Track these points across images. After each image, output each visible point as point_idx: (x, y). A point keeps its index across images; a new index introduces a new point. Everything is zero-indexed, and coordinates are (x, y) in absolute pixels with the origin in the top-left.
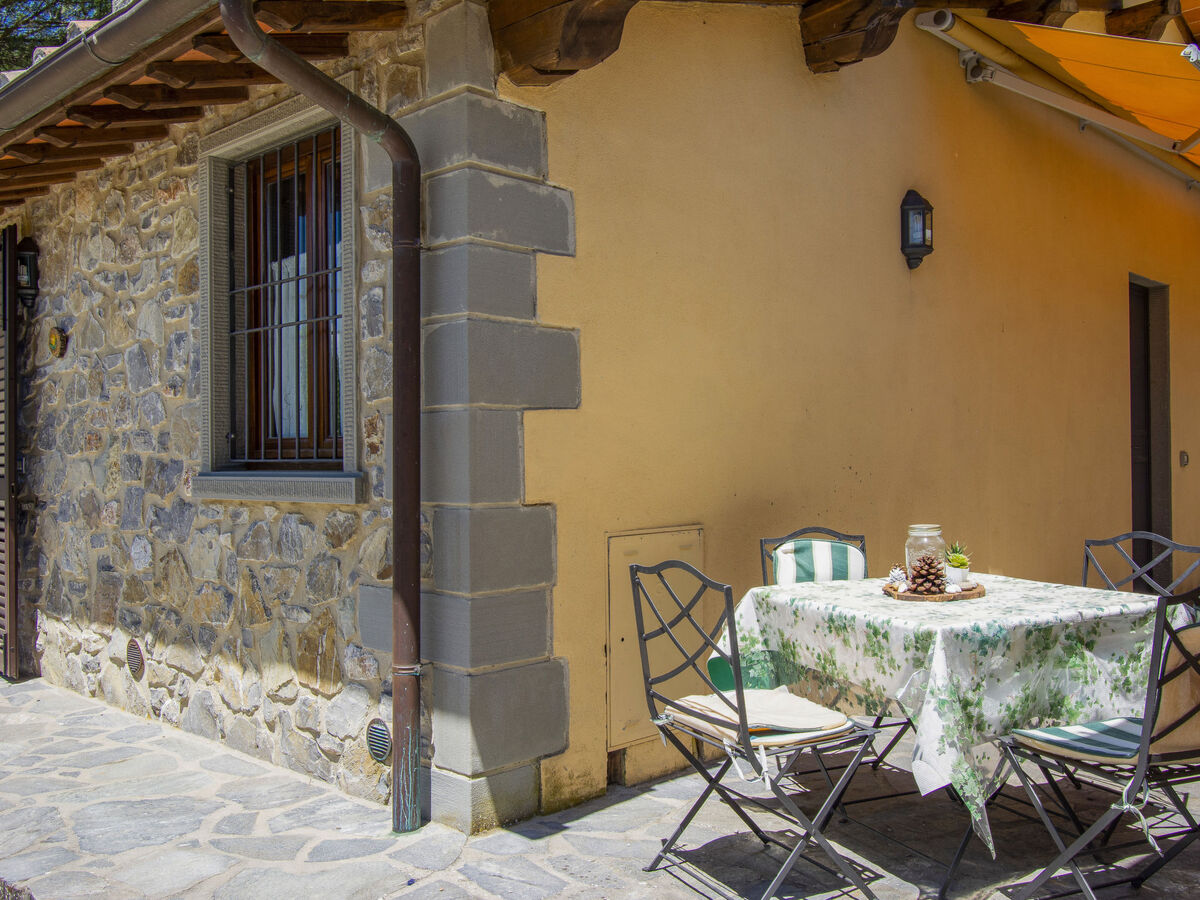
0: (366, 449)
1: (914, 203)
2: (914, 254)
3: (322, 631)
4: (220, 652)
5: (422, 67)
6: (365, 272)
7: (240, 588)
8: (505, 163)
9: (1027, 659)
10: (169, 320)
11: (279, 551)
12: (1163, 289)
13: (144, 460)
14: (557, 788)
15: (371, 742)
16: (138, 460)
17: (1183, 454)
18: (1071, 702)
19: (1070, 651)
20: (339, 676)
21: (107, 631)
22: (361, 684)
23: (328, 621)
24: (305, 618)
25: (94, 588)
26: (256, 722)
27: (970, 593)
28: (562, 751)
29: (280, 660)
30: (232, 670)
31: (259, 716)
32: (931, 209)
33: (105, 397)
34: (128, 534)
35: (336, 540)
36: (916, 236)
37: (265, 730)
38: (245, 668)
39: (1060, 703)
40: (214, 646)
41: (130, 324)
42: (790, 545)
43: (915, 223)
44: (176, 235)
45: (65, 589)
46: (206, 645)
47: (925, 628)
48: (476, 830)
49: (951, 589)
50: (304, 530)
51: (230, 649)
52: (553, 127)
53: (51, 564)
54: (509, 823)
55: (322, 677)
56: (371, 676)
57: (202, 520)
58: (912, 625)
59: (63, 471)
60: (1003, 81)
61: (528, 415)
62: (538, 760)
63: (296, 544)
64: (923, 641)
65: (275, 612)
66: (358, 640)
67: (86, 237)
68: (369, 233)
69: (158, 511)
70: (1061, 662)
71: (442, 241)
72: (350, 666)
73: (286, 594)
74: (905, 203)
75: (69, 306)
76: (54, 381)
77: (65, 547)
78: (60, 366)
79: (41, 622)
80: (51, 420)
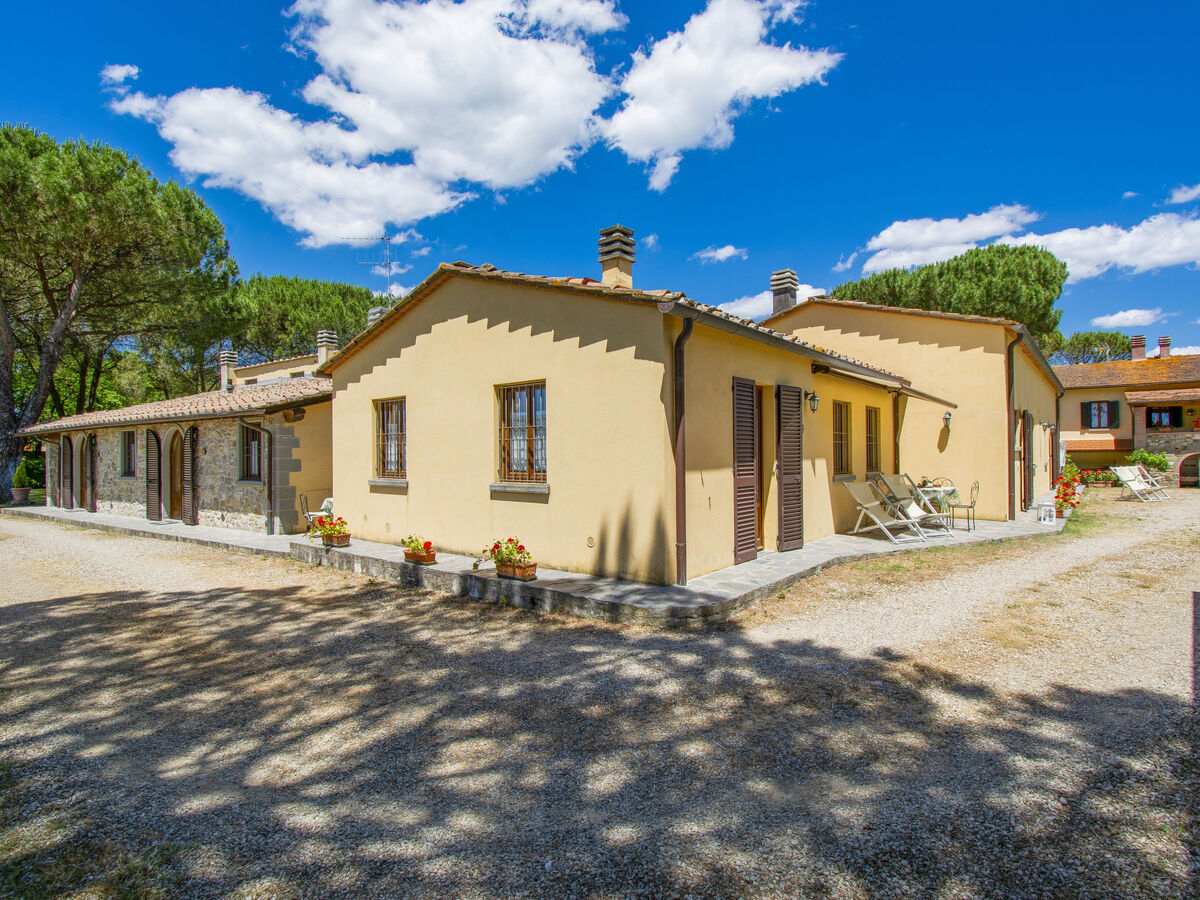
4: (240, 513)
5: (273, 419)
7: (244, 501)
8: (287, 435)
10: (230, 451)
13: (225, 478)
14: (297, 529)
15: (264, 523)
16: (223, 478)
21: (216, 512)
22: (262, 514)
24: (256, 505)
25: (212, 503)
28: (297, 524)
29: (251, 513)
31: (248, 524)
33: (215, 464)
34: (221, 492)
38: (245, 514)
41: (222, 450)
45: (205, 505)
48: (281, 535)
51: (242, 512)
53: (202, 499)
55: (258, 514)
56: (264, 512)
57: (237, 490)
61: (291, 473)
63: (253, 493)
65: (250, 505)
72: (260, 511)
73: (252, 501)
75: (206, 444)
76: (203, 460)
77: (206, 496)
78: (205, 457)
79: (200, 512)
80: (202, 468)
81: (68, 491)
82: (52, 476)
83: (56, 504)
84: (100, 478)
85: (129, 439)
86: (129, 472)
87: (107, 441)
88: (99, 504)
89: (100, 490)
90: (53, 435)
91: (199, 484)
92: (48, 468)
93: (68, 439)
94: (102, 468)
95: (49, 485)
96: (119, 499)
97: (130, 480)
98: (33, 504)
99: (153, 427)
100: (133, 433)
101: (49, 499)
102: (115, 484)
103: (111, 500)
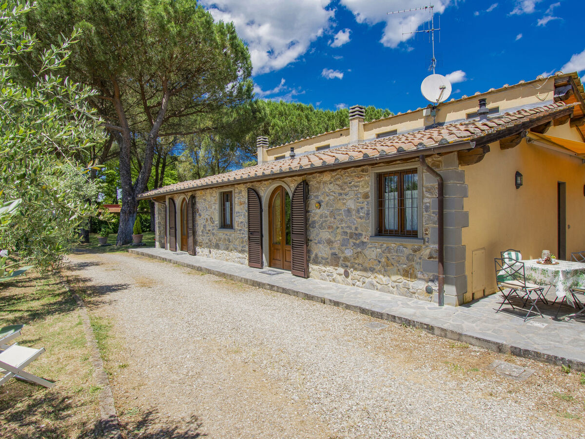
0: (424, 234)
1: (518, 174)
2: (518, 186)
3: (410, 269)
4: (377, 273)
5: (441, 162)
6: (424, 200)
7: (383, 260)
8: (459, 181)
9: (574, 276)
10: (358, 204)
11: (397, 253)
12: (564, 183)
13: (349, 233)
14: (466, 299)
15: (426, 290)
16: (347, 232)
17: (569, 225)
18: (580, 283)
19: (581, 274)
20: (416, 277)
21: (336, 268)
22: (423, 279)
23: (412, 267)
24: (405, 266)
25: (330, 259)
26: (389, 287)
27: (557, 263)
28: (466, 292)
29: (397, 274)
30: (381, 276)
31: (390, 285)
32: (522, 176)
33: (335, 218)
34: (343, 248)
35: (415, 251)
36: (519, 182)
37: (391, 288)
38: (384, 276)
39: (578, 284)
40: (374, 272)
41: (344, 204)
42: (506, 253)
43: (519, 178)
44: (361, 187)
45: (320, 259)
46: (372, 271)
47: (557, 270)
48: (456, 306)
49: (553, 262)
50: (404, 249)
51: (380, 272)
52: (466, 173)
53: (314, 253)
54: (461, 305)
55: (410, 278)
56: (426, 277)
57: (370, 246)
58: (554, 269)
59: (319, 233)
60: (535, 143)
61: (463, 229)
62: (463, 294)
63: (402, 252)
64: (557, 273)
65: (395, 265)
66: (422, 270)
67: (327, 184)
68: (425, 193)
69: (354, 244)
70: (579, 276)
71: (447, 196)
72: (419, 275)
73: (399, 261)
74: (516, 174)
75: (321, 198)
76: (316, 214)
77: (320, 250)
78: (318, 211)
79: (311, 266)
80: (314, 222)
81: (173, 239)
82: (159, 227)
83: (163, 246)
84: (199, 229)
85: (226, 198)
86: (226, 224)
87: (205, 200)
88: (198, 249)
89: (199, 239)
90: (161, 198)
91: (311, 238)
92: (157, 221)
93: (172, 200)
94: (200, 222)
95: (157, 233)
96: (217, 247)
97: (227, 232)
98: (145, 245)
99: (252, 186)
100: (231, 192)
101: (157, 244)
102: (213, 234)
103: (209, 247)
